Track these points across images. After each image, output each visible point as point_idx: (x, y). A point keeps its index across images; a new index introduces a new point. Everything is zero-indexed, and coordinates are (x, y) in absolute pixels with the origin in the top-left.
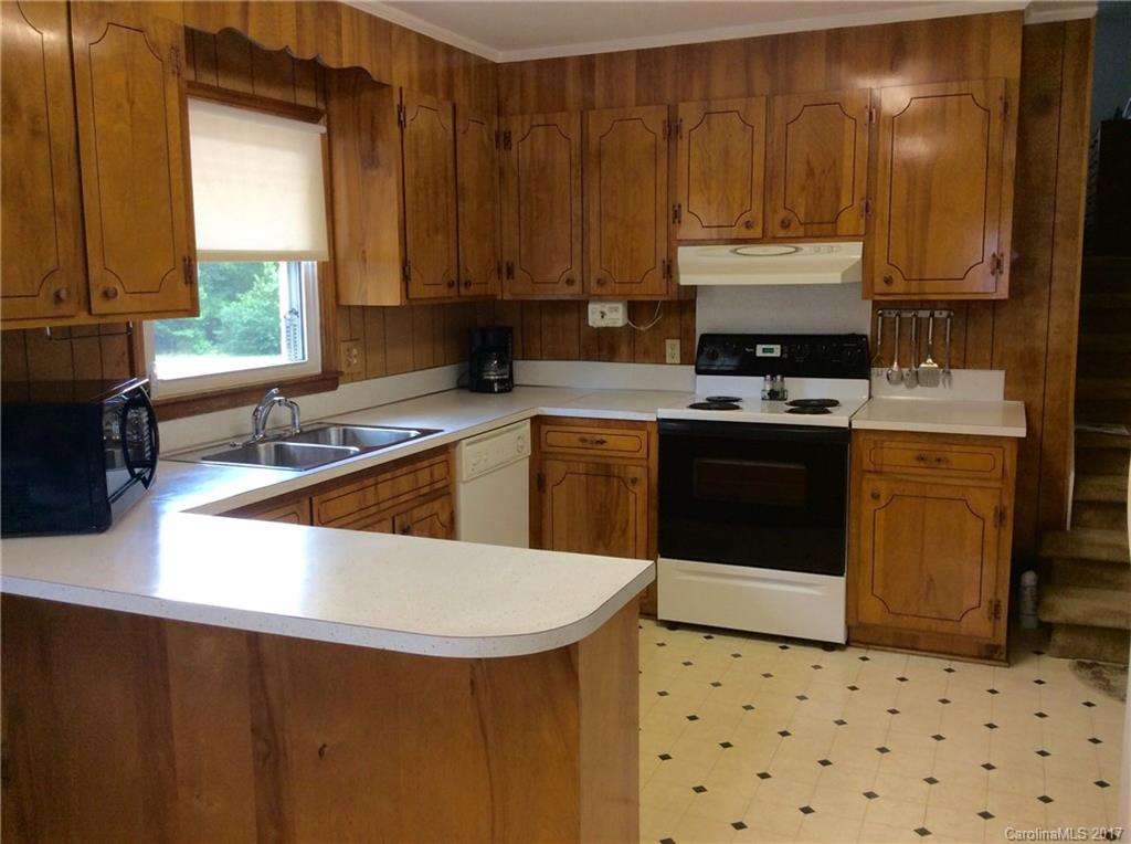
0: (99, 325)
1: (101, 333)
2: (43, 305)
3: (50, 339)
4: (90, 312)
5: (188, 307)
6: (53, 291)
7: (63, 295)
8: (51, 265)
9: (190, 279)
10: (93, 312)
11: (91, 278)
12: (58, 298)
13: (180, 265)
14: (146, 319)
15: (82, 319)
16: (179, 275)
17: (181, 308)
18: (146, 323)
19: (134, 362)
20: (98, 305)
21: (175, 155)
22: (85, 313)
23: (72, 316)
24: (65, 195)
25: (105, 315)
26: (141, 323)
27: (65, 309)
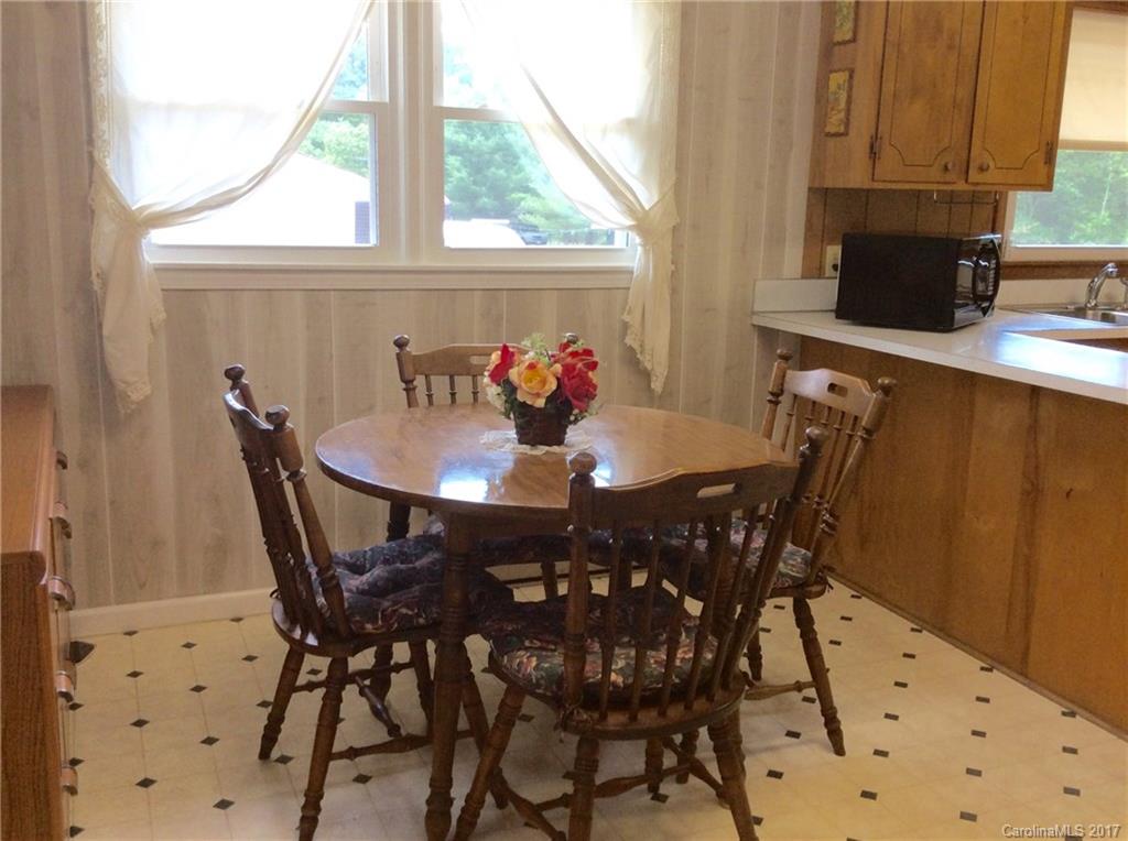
0: (974, 192)
1: (974, 199)
2: (935, 173)
3: (936, 202)
4: (966, 181)
5: (1044, 181)
6: (943, 163)
7: (950, 166)
8: (946, 142)
9: (1050, 160)
10: (970, 181)
11: (972, 154)
12: (946, 168)
13: (1044, 149)
14: (1011, 190)
15: (961, 186)
16: (1040, 156)
17: (1038, 183)
18: (1011, 193)
19: (996, 222)
20: (974, 176)
21: (1055, 60)
22: (964, 182)
23: (954, 183)
24: (963, 93)
25: (978, 184)
26: (1007, 193)
27: (949, 177)
